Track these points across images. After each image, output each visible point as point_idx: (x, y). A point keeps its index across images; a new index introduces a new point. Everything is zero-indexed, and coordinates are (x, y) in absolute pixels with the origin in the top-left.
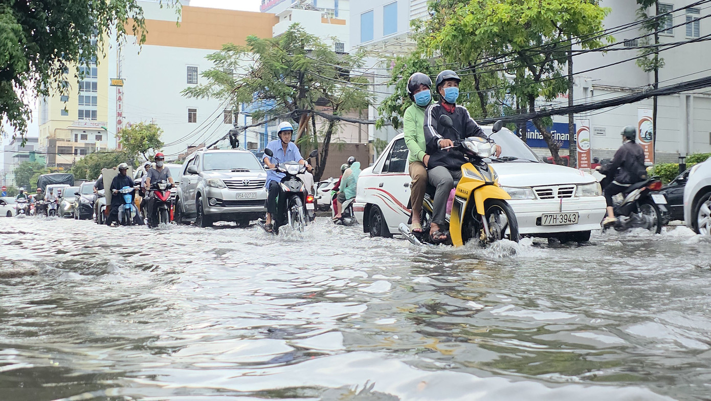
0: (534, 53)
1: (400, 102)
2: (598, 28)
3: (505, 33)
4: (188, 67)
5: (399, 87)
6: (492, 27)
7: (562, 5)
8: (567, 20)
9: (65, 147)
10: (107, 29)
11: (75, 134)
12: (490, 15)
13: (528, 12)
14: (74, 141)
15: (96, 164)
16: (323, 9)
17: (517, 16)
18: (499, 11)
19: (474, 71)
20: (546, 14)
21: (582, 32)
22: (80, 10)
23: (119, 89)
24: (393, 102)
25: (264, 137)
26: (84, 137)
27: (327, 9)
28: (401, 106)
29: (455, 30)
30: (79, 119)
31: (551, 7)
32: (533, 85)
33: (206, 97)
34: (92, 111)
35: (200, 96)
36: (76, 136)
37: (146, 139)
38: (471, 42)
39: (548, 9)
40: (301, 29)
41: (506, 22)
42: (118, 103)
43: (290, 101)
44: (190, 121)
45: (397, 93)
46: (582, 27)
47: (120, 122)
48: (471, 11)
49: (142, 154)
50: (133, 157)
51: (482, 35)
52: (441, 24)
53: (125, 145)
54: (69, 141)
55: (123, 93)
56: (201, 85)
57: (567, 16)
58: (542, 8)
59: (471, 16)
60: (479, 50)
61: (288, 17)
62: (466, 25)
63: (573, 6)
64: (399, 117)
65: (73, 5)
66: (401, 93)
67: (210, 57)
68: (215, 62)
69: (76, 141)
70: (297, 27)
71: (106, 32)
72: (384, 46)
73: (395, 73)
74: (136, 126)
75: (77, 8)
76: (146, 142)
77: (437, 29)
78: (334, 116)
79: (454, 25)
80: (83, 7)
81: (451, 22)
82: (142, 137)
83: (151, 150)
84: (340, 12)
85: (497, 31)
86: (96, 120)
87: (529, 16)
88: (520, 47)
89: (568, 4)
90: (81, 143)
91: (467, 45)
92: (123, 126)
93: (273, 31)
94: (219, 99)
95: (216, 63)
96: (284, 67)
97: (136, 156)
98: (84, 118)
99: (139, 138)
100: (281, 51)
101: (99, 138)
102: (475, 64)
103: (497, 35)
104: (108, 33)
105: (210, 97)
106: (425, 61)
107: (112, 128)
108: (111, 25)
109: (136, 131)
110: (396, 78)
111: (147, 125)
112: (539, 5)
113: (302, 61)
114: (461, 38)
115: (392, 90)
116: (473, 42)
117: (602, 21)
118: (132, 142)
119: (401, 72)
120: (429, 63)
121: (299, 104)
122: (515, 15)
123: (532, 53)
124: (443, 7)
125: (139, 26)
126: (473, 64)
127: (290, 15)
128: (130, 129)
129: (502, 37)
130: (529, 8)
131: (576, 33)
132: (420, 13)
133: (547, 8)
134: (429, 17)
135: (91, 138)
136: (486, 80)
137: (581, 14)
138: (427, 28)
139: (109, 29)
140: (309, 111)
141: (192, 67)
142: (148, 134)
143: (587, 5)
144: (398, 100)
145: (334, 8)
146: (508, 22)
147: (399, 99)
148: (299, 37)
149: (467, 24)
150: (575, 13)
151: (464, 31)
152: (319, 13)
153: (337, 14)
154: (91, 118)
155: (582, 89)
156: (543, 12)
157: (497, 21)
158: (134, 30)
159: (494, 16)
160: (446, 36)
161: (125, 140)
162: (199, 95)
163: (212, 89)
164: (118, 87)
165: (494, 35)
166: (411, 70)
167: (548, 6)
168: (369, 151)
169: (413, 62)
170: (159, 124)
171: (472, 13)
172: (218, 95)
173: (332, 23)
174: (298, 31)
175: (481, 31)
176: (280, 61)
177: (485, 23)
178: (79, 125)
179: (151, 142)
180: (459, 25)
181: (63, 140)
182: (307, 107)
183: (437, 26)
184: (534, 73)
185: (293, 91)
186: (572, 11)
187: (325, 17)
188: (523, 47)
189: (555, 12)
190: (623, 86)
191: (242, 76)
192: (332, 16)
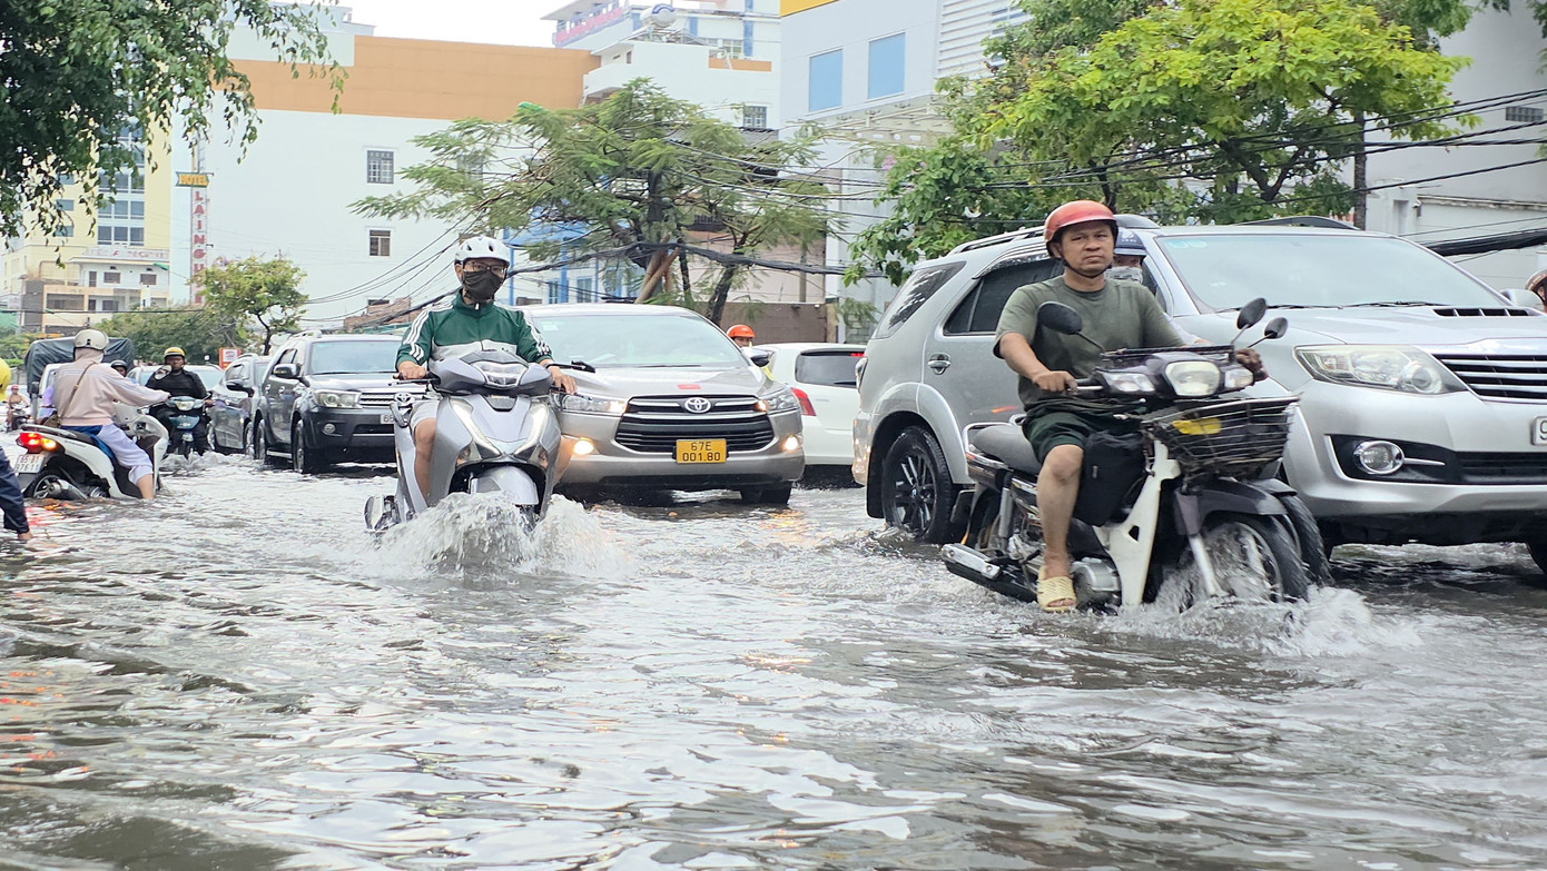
0: (1262, 145)
1: (907, 234)
2: (1435, 99)
3: (1188, 106)
4: (369, 152)
5: (904, 206)
6: (1153, 96)
7: (1341, 54)
8: (1354, 82)
9: (64, 295)
10: (161, 116)
11: (91, 273)
12: (1147, 73)
13: (1250, 68)
14: (87, 283)
15: (140, 333)
16: (714, 41)
17: (1219, 74)
18: (1172, 64)
19: (1102, 178)
20: (1297, 71)
21: (1391, 104)
22: (93, 81)
23: (198, 193)
24: (890, 234)
25: (559, 291)
26: (111, 277)
27: (724, 40)
28: (909, 241)
29: (1053, 101)
30: (100, 243)
31: (1311, 58)
32: (1258, 208)
33: (412, 217)
34: (132, 229)
35: (399, 215)
36: (93, 275)
37: (264, 288)
38: (1097, 123)
39: (1304, 63)
40: (652, 90)
41: (1190, 86)
42: (196, 219)
43: (624, 224)
44: (374, 252)
45: (898, 216)
46: (1391, 96)
47: (199, 254)
48: (1096, 63)
49: (254, 317)
50: (233, 321)
51: (1124, 111)
52: (1018, 85)
53: (211, 298)
54: (76, 284)
55: (208, 200)
56: (400, 195)
57: (1352, 75)
58: (1286, 59)
59: (1098, 75)
60: (1117, 139)
61: (624, 57)
62: (1083, 92)
63: (1370, 56)
64: (904, 262)
65: (74, 71)
66: (910, 217)
67: (422, 141)
68: (435, 150)
69: (92, 284)
70: (644, 86)
71: (158, 122)
72: (868, 120)
73: (896, 178)
74: (240, 265)
75: (87, 77)
76: (263, 293)
77: (1005, 97)
78: (736, 257)
79: (1053, 91)
80: (100, 77)
81: (1044, 85)
82: (254, 285)
83: (276, 309)
84: (755, 46)
85: (1166, 103)
86: (142, 245)
87: (1253, 75)
88: (1224, 133)
89: (1357, 51)
90: (105, 289)
91: (1086, 129)
92: (209, 263)
93: (585, 84)
94: (444, 219)
95: (437, 152)
96: (609, 162)
97: (240, 318)
98: (113, 241)
99: (248, 287)
100: (602, 133)
101: (149, 279)
102: (1106, 162)
103: (1165, 111)
104: (161, 124)
105: (422, 215)
106: (974, 157)
107: (180, 264)
108: (169, 108)
109: (239, 273)
110: (897, 188)
111: (266, 262)
112: (1278, 55)
113: (657, 151)
114: (1069, 116)
115: (888, 211)
116: (1101, 124)
117: (1445, 84)
118: (230, 293)
119: (911, 178)
120: (984, 160)
121: (649, 231)
122: (1213, 72)
123: (1257, 145)
124: (1025, 51)
125: (239, 109)
126: (1100, 164)
127: (629, 54)
128: (224, 269)
129: (1180, 115)
130: (1252, 59)
131: (1377, 107)
132: (962, 65)
133: (1301, 60)
134: (988, 74)
135: (130, 281)
136: (1135, 194)
137: (1391, 71)
138: (979, 93)
139: (165, 116)
140: (673, 246)
141: (380, 152)
142: (268, 279)
143: (1408, 54)
144: (903, 231)
145: (742, 38)
146: (1194, 86)
147: (905, 228)
148: (649, 105)
149: (1087, 89)
150: (1373, 69)
151: (1078, 103)
152: (705, 50)
153: (748, 50)
154: (129, 242)
155: (1392, 203)
156: (1288, 68)
157: (1167, 84)
158: (228, 117)
159: (1157, 75)
160: (1031, 112)
161: (213, 291)
162: (394, 212)
163: (427, 202)
164: (196, 189)
165: (1156, 111)
166: (937, 173)
167: (1303, 57)
168: (826, 318)
169: (942, 157)
170: (294, 260)
171: (1101, 68)
172: (443, 211)
173: (734, 68)
174: (646, 93)
175: (1122, 104)
176: (601, 150)
177: (1135, 88)
178: (98, 254)
179: (277, 293)
180: (1065, 90)
181: (63, 283)
182: (668, 238)
183: (1007, 90)
184: (1262, 184)
185: (630, 207)
186: (1368, 65)
187: (719, 56)
188: (1233, 133)
189: (1321, 69)
190: (1500, 198)
191: (504, 178)
192: (739, 53)
